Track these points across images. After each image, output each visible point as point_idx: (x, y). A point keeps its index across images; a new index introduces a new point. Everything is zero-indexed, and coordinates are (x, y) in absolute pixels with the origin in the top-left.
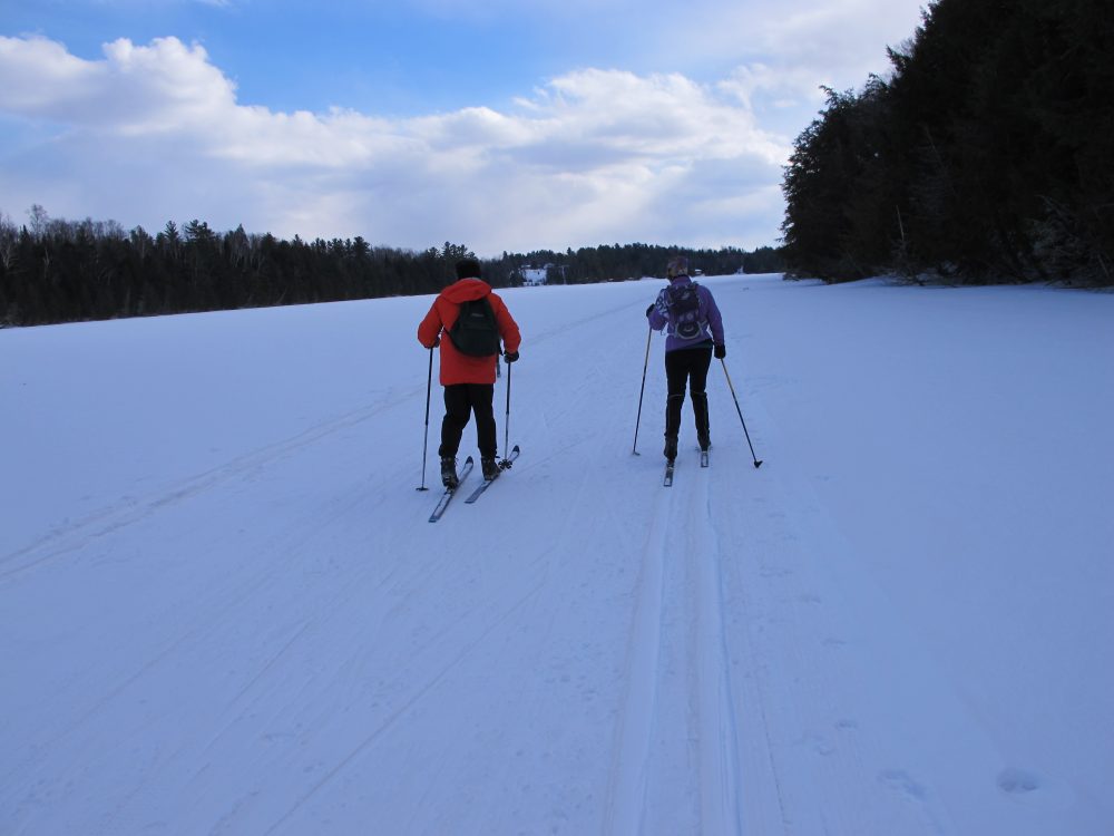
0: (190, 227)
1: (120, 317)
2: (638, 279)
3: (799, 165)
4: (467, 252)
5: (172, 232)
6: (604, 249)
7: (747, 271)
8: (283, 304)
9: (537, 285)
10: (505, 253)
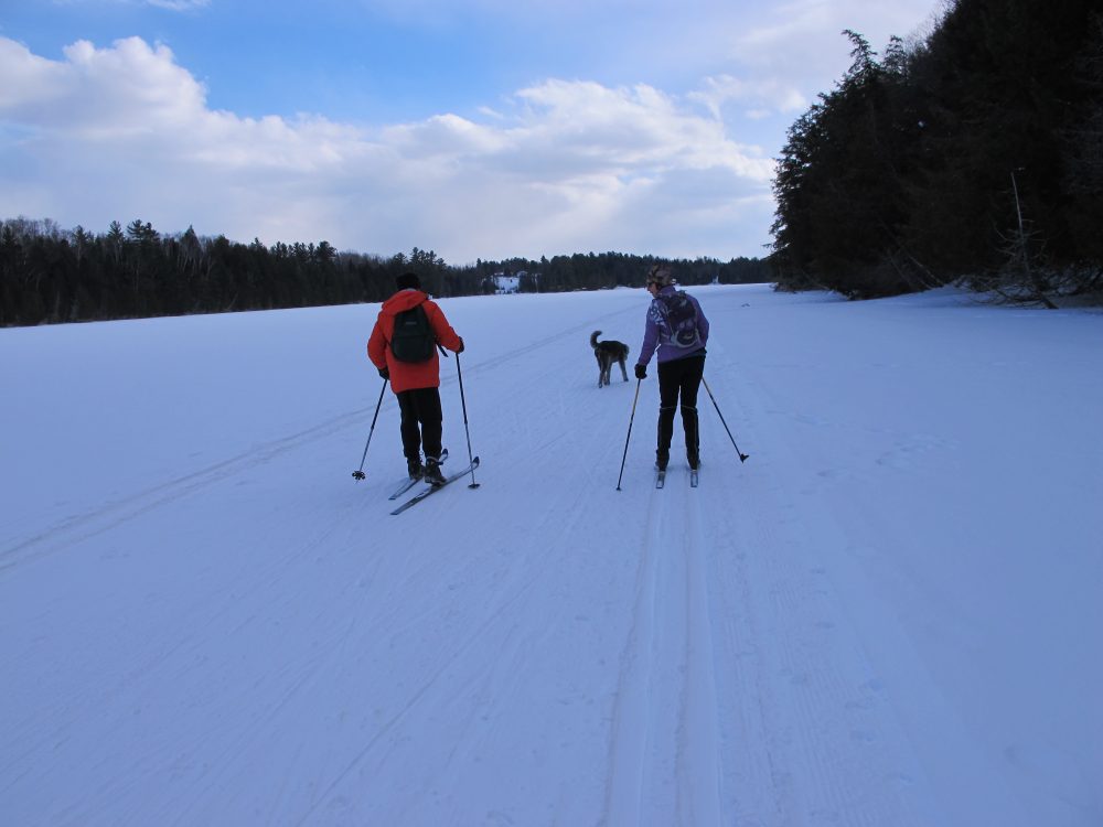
0: (133, 227)
1: (49, 323)
2: (612, 288)
3: (794, 157)
4: (436, 259)
5: (116, 233)
6: (578, 258)
7: (722, 281)
8: (234, 310)
9: (509, 293)
10: (479, 261)
